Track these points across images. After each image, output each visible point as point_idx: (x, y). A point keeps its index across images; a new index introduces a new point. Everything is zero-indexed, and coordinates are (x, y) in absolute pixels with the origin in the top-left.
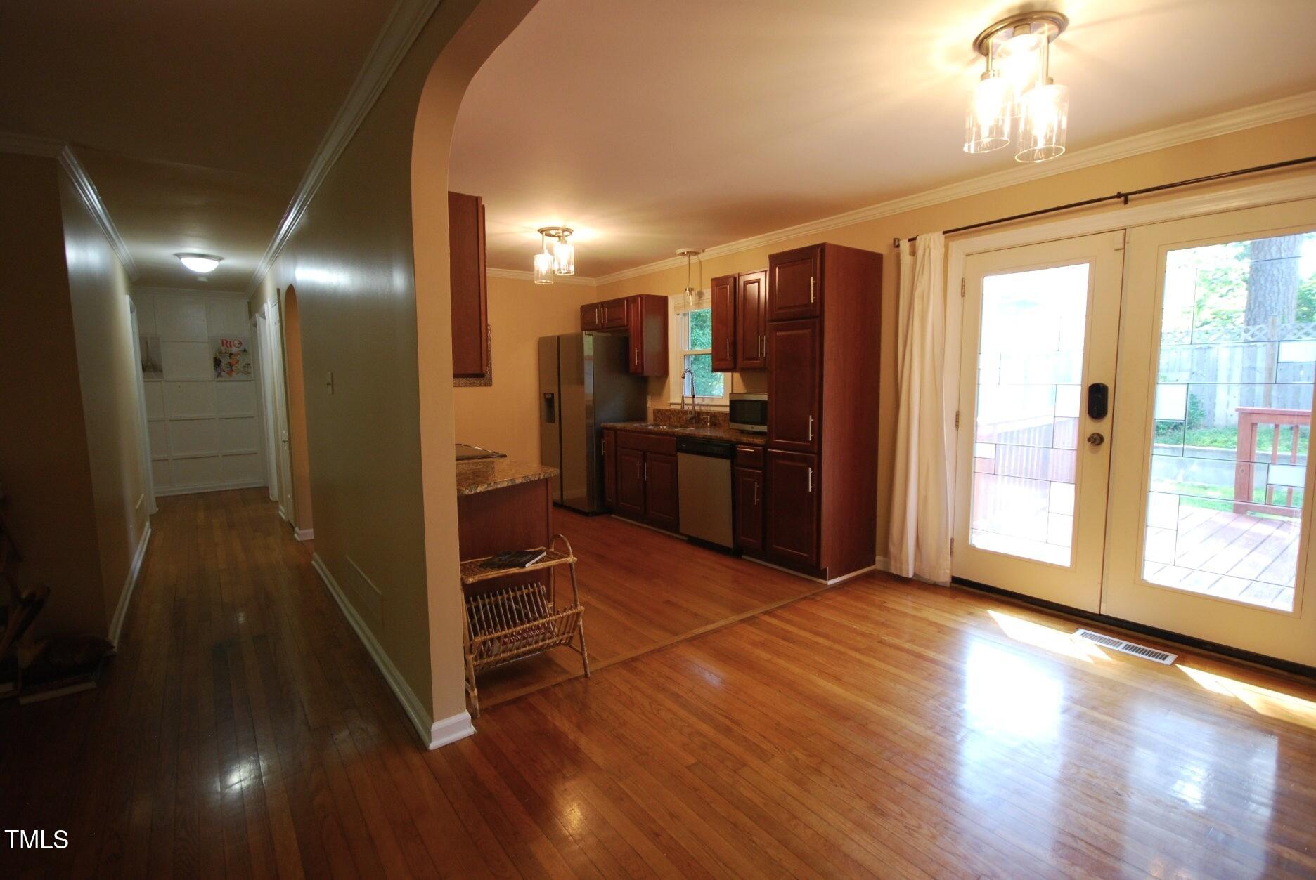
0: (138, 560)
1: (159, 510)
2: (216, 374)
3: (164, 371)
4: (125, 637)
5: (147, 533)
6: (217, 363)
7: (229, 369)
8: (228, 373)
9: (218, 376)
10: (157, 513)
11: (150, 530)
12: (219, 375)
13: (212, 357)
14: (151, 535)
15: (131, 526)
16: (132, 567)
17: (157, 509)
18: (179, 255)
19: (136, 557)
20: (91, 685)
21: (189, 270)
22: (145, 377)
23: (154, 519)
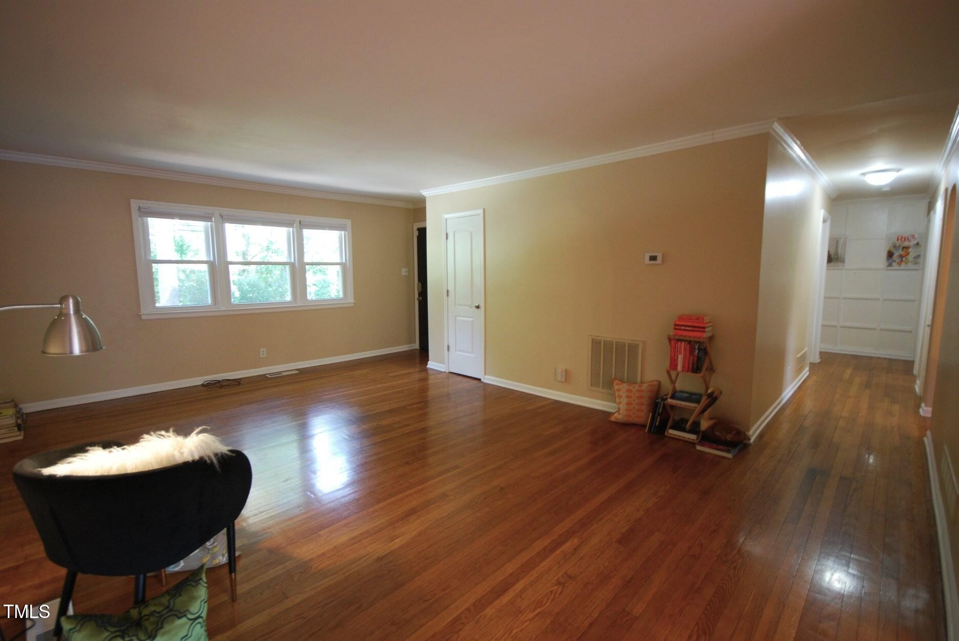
0: (790, 391)
1: (820, 361)
2: (887, 264)
3: (846, 262)
4: (761, 436)
5: (805, 374)
6: (890, 255)
7: (900, 259)
8: (898, 263)
9: (888, 266)
10: (819, 363)
11: (808, 374)
12: (890, 265)
13: (887, 249)
14: (807, 377)
15: (789, 368)
16: (783, 395)
17: (819, 360)
18: (864, 174)
19: (789, 388)
20: (730, 456)
21: (871, 185)
22: (827, 267)
23: (813, 366)
